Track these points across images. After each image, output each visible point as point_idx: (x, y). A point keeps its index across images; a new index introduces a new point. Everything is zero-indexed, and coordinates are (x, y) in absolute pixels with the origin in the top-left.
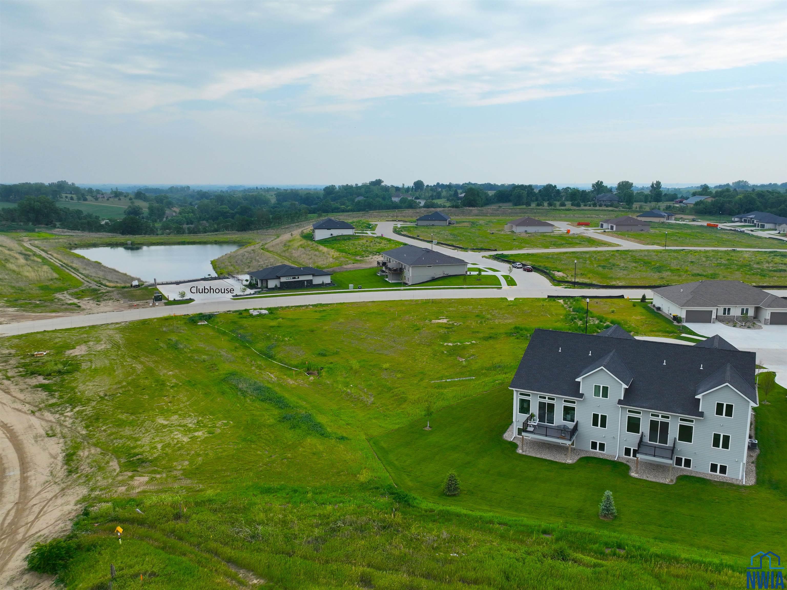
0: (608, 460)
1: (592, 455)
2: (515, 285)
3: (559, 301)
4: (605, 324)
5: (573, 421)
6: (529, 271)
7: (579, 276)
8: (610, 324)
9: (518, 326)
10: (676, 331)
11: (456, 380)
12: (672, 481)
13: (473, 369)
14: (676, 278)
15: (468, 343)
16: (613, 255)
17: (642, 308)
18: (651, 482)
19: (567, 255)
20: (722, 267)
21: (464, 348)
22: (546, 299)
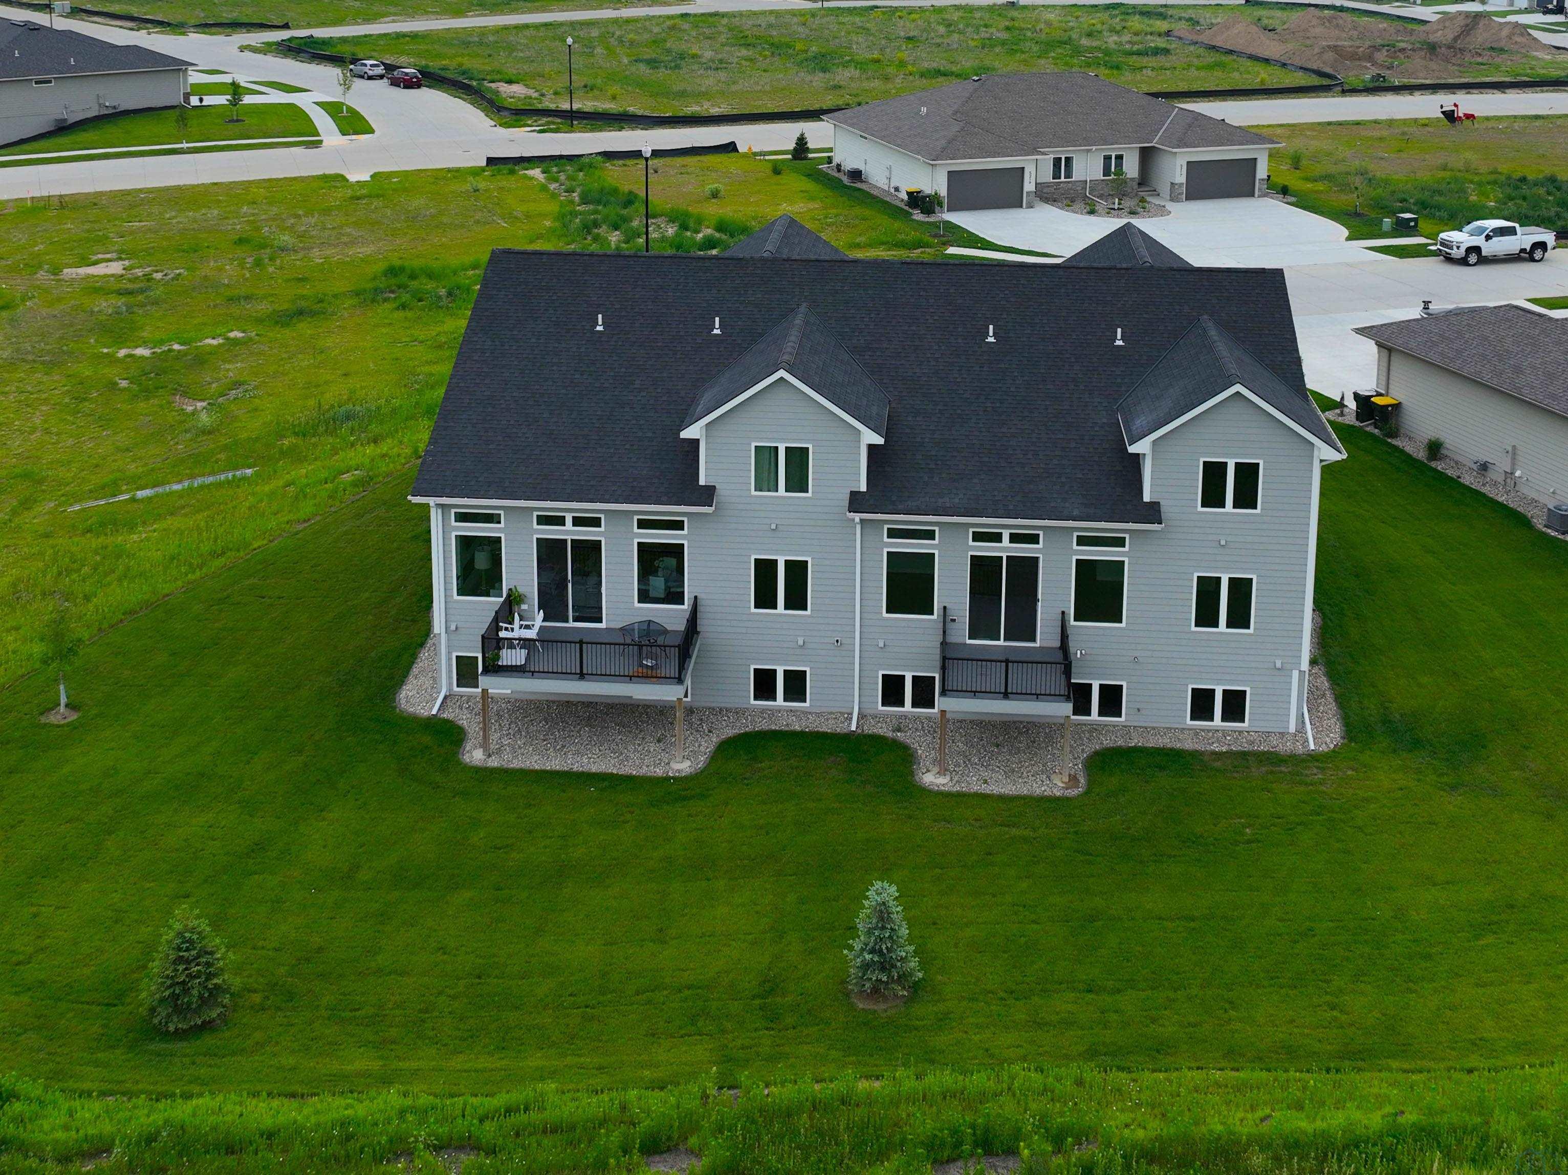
0: (824, 735)
1: (763, 725)
2: (368, 130)
3: (530, 173)
4: (700, 235)
5: (676, 597)
6: (409, 84)
7: (581, 93)
8: (717, 235)
9: (397, 263)
10: (927, 238)
11: (176, 487)
12: (1073, 779)
13: (244, 435)
14: (876, 83)
15: (215, 342)
16: (673, 28)
17: (803, 178)
18: (1002, 798)
19: (527, 33)
20: (997, 50)
21: (200, 360)
22: (483, 170)
